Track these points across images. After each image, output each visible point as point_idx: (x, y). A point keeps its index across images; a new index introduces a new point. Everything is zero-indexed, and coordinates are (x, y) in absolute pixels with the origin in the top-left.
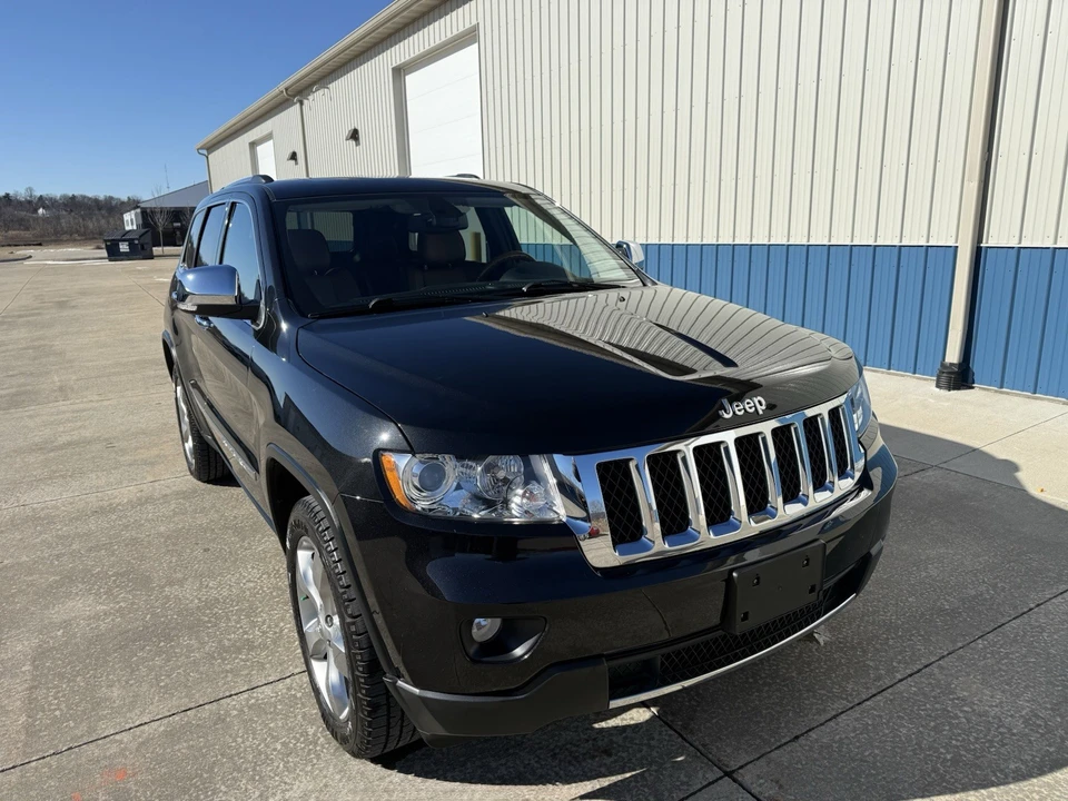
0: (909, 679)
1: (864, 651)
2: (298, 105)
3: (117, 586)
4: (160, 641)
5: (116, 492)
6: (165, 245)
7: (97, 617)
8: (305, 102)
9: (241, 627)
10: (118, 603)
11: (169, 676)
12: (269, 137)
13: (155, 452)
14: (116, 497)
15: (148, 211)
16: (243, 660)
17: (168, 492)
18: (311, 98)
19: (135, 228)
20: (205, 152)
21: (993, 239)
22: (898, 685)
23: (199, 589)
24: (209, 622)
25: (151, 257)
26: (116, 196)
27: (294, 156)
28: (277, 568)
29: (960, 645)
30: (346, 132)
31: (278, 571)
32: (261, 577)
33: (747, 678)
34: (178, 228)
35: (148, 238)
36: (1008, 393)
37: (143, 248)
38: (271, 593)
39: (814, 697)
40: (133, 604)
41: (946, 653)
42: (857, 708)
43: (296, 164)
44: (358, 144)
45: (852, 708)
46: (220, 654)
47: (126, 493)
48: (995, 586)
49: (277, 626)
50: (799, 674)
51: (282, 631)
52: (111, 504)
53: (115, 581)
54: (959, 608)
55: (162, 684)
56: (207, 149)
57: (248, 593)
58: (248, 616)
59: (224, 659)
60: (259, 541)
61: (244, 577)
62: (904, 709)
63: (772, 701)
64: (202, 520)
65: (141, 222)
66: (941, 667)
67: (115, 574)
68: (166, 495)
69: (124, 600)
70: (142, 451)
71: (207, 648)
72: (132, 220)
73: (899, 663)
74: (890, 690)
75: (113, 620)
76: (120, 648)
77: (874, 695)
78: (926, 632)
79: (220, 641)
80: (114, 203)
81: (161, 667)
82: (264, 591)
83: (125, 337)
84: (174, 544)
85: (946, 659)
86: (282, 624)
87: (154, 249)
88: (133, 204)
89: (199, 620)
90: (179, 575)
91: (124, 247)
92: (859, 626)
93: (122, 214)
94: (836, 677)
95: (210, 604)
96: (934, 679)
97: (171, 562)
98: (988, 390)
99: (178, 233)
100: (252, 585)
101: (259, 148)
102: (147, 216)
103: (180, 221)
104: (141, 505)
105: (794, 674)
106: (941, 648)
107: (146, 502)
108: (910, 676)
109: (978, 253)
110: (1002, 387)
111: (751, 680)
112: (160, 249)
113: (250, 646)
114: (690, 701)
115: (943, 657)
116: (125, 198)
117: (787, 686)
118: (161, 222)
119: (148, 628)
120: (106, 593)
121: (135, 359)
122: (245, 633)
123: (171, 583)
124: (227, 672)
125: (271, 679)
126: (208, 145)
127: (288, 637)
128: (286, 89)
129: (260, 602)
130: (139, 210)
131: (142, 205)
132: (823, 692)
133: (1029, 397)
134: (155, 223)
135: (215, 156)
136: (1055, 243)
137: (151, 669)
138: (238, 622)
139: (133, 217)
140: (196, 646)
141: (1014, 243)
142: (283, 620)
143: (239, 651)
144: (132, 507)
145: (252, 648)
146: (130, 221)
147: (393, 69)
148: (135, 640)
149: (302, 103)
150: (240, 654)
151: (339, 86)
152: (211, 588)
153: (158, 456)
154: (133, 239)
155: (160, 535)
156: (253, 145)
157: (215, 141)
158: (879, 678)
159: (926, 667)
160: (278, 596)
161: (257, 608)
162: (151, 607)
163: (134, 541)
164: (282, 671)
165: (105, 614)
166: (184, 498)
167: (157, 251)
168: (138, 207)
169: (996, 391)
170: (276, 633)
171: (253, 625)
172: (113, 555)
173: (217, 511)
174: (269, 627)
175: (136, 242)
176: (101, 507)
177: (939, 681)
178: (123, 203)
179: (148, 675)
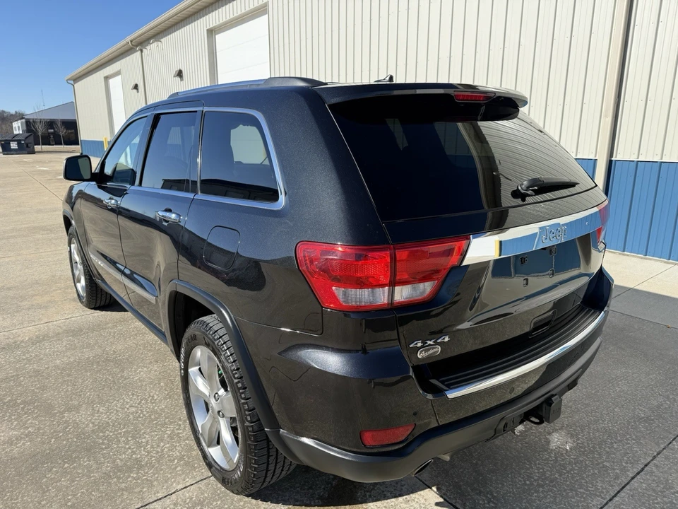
0: (638, 477)
1: (599, 454)
2: (139, 52)
3: (26, 413)
4: (65, 463)
5: (19, 331)
6: (43, 144)
7: (10, 442)
8: (144, 50)
9: (129, 448)
10: (28, 428)
11: (74, 495)
12: (118, 73)
13: (46, 298)
14: (19, 336)
15: (31, 121)
16: (134, 478)
17: (60, 331)
18: (148, 47)
19: (21, 132)
20: (72, 82)
21: (619, 156)
22: (632, 482)
23: (93, 415)
24: (103, 443)
25: (33, 152)
26: (6, 110)
27: (136, 87)
28: (152, 394)
29: (662, 446)
30: (174, 72)
31: (153, 397)
32: (140, 402)
33: (525, 481)
34: (52, 133)
35: (31, 140)
36: (628, 255)
37: (27, 146)
38: (150, 416)
39: (577, 494)
40: (39, 429)
41: (655, 454)
42: (610, 504)
43: (138, 92)
44: (182, 80)
45: (607, 503)
46: (115, 473)
47: (28, 332)
48: (668, 397)
49: (158, 446)
50: (560, 475)
51: (163, 450)
52: (15, 342)
53: (23, 408)
54: (650, 416)
55: (69, 504)
56: (74, 81)
57: (131, 417)
58: (134, 438)
59: (119, 478)
60: (135, 371)
61: (127, 403)
62: (644, 503)
63: (548, 500)
64: (89, 354)
65: (25, 128)
66: (657, 466)
67: (23, 402)
68: (59, 334)
69: (32, 425)
70: (37, 297)
71: (104, 469)
72: (19, 127)
73: (627, 463)
74: (628, 487)
75: (24, 444)
76: (32, 470)
77: (619, 492)
78: (636, 437)
79: (114, 462)
80: (5, 115)
81: (67, 488)
82: (144, 415)
83: (18, 209)
84: (69, 375)
85: (657, 459)
86: (162, 444)
87: (35, 147)
88: (20, 116)
89: (94, 442)
90: (75, 402)
91: (14, 145)
92: (589, 433)
93: (12, 123)
94: (588, 476)
95: (102, 428)
96: (656, 476)
97: (67, 391)
98: (614, 253)
99: (52, 136)
100: (134, 409)
101: (111, 81)
102: (30, 125)
103: (53, 128)
104: (40, 342)
105: (557, 476)
106: (651, 450)
107: (43, 340)
108: (638, 473)
109: (610, 163)
110: (624, 251)
111: (528, 482)
112: (39, 147)
113: (139, 465)
114: (489, 503)
115: (655, 457)
116: (13, 112)
117: (554, 486)
118: (40, 130)
119: (53, 451)
120: (16, 420)
121: (27, 226)
122: (133, 453)
123: (69, 410)
124: (123, 490)
125: (160, 495)
126: (75, 78)
127: (169, 456)
128: (131, 41)
129: (143, 425)
130: (24, 120)
131: (26, 117)
132: (582, 491)
133: (642, 258)
134: (36, 129)
135: (78, 85)
136: (662, 159)
137: (59, 490)
138: (127, 444)
139: (20, 125)
140: (95, 466)
141: (634, 158)
142: (162, 440)
143: (130, 470)
144: (33, 343)
145: (141, 467)
146: (18, 128)
147: (207, 30)
148: (43, 463)
149: (142, 51)
150: (131, 472)
151: (169, 40)
152: (102, 413)
153: (50, 302)
154: (20, 140)
155: (57, 367)
156: (107, 78)
157: (78, 76)
158: (617, 477)
159: (646, 465)
160: (156, 419)
161: (140, 430)
162: (55, 432)
163: (36, 372)
164: (167, 488)
165: (17, 439)
166: (73, 336)
167: (37, 148)
168: (23, 118)
169: (620, 254)
170: (158, 452)
171: (139, 445)
172: (20, 385)
173: (100, 347)
174: (152, 447)
175: (23, 142)
176: (8, 344)
177: (659, 478)
178: (12, 115)
179: (56, 496)
